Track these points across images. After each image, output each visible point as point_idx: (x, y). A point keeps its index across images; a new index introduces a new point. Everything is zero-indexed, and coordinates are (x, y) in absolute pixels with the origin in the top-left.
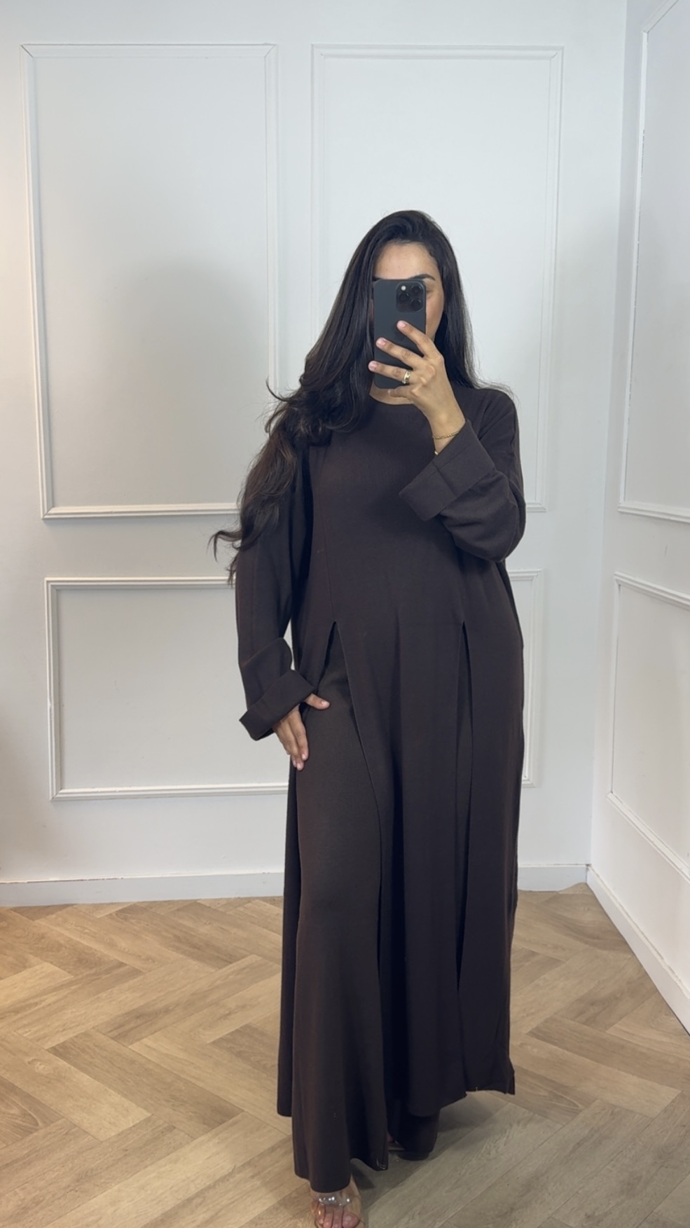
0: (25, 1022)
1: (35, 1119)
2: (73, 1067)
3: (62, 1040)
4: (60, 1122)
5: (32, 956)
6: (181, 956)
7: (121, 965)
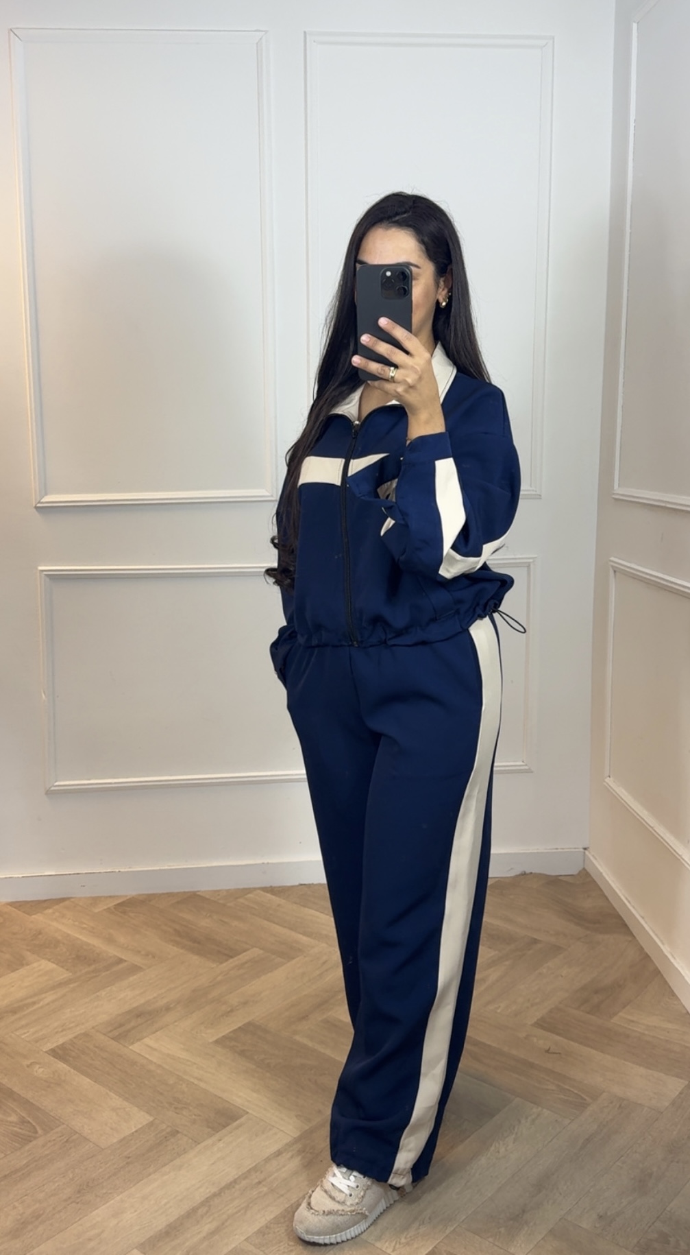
0: (23, 1022)
1: (33, 1126)
2: (72, 1070)
3: (61, 1041)
4: (59, 1129)
5: (29, 953)
6: (182, 951)
7: (121, 961)
